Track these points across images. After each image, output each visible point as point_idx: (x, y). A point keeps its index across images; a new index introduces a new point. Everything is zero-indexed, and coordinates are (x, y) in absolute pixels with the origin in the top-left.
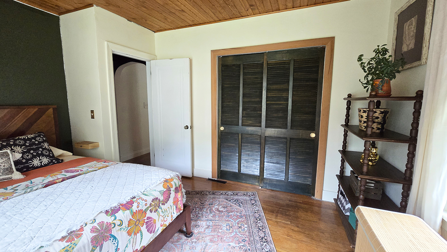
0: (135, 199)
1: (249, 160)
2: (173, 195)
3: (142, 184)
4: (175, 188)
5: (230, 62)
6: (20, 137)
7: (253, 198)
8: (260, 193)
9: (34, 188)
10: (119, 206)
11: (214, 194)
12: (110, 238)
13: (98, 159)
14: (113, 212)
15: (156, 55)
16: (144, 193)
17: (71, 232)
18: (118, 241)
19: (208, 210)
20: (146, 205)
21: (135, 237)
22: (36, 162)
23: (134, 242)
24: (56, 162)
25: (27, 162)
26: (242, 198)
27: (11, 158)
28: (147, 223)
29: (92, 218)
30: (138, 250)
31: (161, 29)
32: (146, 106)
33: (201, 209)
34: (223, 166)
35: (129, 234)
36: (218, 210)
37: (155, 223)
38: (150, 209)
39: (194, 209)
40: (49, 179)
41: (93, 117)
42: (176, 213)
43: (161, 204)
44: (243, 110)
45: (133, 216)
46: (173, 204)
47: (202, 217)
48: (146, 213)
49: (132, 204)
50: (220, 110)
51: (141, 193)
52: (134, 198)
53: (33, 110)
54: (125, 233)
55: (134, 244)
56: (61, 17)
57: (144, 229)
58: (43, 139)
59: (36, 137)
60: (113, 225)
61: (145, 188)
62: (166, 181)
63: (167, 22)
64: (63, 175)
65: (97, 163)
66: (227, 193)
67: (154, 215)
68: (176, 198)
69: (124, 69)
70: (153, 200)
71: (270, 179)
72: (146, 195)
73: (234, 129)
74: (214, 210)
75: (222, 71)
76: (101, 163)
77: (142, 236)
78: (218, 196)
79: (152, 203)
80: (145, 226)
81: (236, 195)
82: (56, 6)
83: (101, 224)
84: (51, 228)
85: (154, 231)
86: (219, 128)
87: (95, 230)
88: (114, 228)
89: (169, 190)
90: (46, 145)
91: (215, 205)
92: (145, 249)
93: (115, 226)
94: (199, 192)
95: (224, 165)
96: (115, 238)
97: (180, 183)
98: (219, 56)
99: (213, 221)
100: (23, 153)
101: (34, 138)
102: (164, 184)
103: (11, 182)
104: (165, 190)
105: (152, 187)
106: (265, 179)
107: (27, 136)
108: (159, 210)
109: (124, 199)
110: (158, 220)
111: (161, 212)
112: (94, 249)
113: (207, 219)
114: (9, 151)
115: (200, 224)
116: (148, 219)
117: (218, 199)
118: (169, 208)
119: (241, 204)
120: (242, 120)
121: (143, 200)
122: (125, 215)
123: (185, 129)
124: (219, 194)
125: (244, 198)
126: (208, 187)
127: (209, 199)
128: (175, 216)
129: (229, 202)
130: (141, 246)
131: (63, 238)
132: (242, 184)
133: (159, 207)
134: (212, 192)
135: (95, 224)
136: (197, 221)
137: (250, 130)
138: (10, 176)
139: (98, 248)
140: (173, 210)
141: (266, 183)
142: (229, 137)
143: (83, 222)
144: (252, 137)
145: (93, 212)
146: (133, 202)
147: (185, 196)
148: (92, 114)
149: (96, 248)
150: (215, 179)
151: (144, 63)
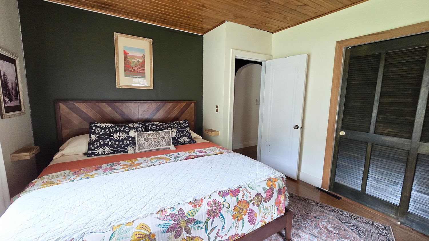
0: (241, 189)
1: (382, 181)
2: (276, 195)
3: (248, 176)
4: (278, 190)
5: (362, 53)
6: (176, 122)
7: (383, 232)
8: (398, 230)
9: (180, 159)
10: (228, 190)
11: (322, 207)
12: (219, 216)
13: (217, 145)
14: (223, 194)
15: (272, 54)
16: (249, 185)
17: (196, 200)
18: (225, 220)
19: (313, 223)
20: (250, 197)
21: (238, 223)
22: (182, 140)
23: (237, 227)
24: (192, 142)
25: (177, 140)
26: (365, 226)
27: (171, 135)
28: (249, 214)
29: (209, 194)
30: (239, 235)
31: (280, 28)
32: (258, 102)
33: (305, 219)
34: (338, 178)
35: (234, 218)
36: (326, 228)
37: (256, 217)
38: (253, 202)
39: (296, 216)
40: (187, 154)
41: (217, 111)
42: (276, 214)
43: (263, 201)
44: (379, 112)
45: (238, 203)
46: (274, 205)
47: (305, 228)
48: (249, 204)
49: (238, 192)
50: (342, 112)
51: (246, 185)
52: (241, 187)
53: (184, 104)
54: (231, 216)
55: (236, 229)
56: (205, 36)
57: (246, 218)
58: (187, 125)
59: (184, 123)
60: (222, 206)
61: (250, 181)
62: (270, 179)
63: (286, 21)
64: (195, 153)
65: (216, 148)
66: (341, 212)
67: (255, 209)
68: (278, 198)
69: (243, 70)
70: (256, 195)
71: (421, 218)
72: (250, 188)
73: (361, 136)
74: (321, 227)
75: (350, 64)
76: (219, 149)
77: (243, 224)
78: (328, 212)
79: (255, 197)
80: (247, 216)
81: (355, 219)
82: (202, 28)
83: (215, 201)
84: (185, 192)
85: (254, 223)
86: (337, 133)
87: (210, 205)
88: (223, 209)
89: (272, 189)
90: (188, 129)
91: (323, 221)
92: (245, 236)
93: (224, 207)
94: (304, 199)
95: (340, 176)
96: (223, 217)
97: (284, 185)
98: (347, 46)
99: (318, 239)
100: (177, 133)
101: (182, 123)
102: (267, 182)
103: (170, 151)
104: (268, 188)
105: (256, 182)
106: (410, 213)
107: (179, 122)
108: (260, 205)
109: (232, 186)
110: (259, 215)
111: (262, 209)
112: (208, 219)
113: (311, 233)
114: (170, 131)
115: (301, 235)
116: (250, 211)
117: (327, 215)
118: (270, 206)
119: (362, 234)
120: (376, 126)
121: (247, 192)
122: (232, 200)
123: (295, 128)
124: (330, 209)
125: (367, 227)
126: (316, 197)
127: (315, 211)
128: (276, 216)
129: (343, 225)
130: (242, 232)
131: (191, 203)
132: (365, 208)
133: (261, 203)
134: (321, 204)
135: (211, 200)
136: (299, 230)
137: (388, 141)
138: (169, 147)
139: (211, 220)
140: (274, 210)
141: (413, 221)
142: (352, 145)
143: (203, 195)
144: (392, 151)
145: (210, 190)
146: (239, 191)
147: (288, 199)
148: (217, 109)
149: (210, 220)
150: (326, 190)
151: (260, 63)
